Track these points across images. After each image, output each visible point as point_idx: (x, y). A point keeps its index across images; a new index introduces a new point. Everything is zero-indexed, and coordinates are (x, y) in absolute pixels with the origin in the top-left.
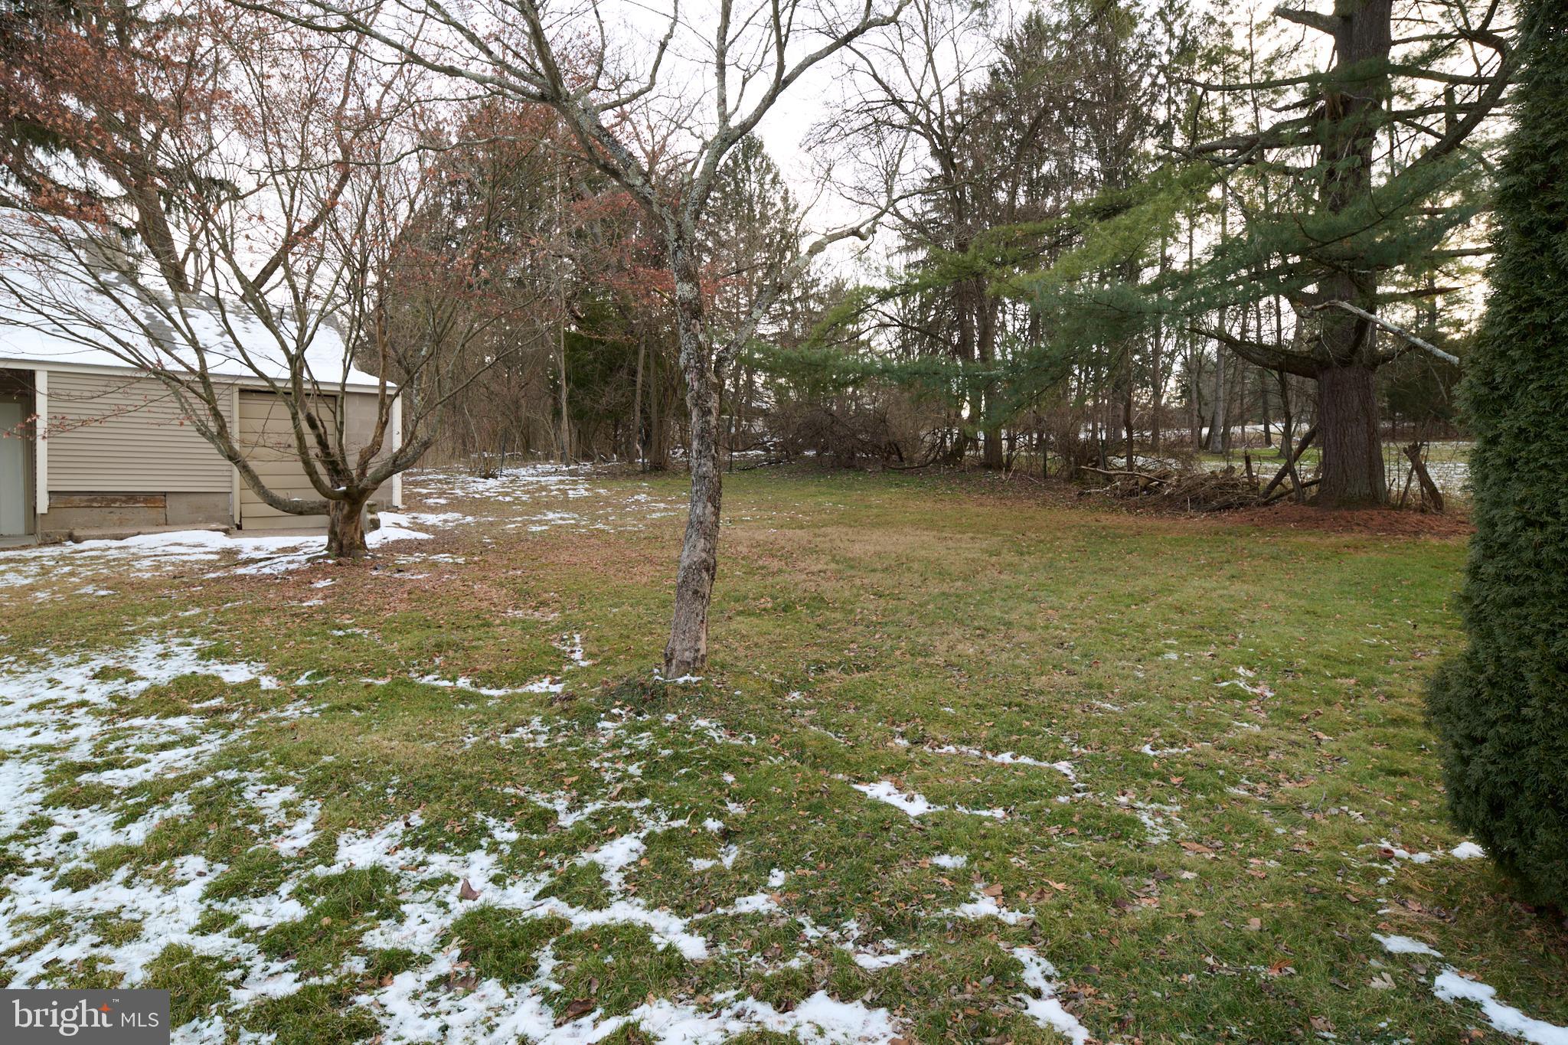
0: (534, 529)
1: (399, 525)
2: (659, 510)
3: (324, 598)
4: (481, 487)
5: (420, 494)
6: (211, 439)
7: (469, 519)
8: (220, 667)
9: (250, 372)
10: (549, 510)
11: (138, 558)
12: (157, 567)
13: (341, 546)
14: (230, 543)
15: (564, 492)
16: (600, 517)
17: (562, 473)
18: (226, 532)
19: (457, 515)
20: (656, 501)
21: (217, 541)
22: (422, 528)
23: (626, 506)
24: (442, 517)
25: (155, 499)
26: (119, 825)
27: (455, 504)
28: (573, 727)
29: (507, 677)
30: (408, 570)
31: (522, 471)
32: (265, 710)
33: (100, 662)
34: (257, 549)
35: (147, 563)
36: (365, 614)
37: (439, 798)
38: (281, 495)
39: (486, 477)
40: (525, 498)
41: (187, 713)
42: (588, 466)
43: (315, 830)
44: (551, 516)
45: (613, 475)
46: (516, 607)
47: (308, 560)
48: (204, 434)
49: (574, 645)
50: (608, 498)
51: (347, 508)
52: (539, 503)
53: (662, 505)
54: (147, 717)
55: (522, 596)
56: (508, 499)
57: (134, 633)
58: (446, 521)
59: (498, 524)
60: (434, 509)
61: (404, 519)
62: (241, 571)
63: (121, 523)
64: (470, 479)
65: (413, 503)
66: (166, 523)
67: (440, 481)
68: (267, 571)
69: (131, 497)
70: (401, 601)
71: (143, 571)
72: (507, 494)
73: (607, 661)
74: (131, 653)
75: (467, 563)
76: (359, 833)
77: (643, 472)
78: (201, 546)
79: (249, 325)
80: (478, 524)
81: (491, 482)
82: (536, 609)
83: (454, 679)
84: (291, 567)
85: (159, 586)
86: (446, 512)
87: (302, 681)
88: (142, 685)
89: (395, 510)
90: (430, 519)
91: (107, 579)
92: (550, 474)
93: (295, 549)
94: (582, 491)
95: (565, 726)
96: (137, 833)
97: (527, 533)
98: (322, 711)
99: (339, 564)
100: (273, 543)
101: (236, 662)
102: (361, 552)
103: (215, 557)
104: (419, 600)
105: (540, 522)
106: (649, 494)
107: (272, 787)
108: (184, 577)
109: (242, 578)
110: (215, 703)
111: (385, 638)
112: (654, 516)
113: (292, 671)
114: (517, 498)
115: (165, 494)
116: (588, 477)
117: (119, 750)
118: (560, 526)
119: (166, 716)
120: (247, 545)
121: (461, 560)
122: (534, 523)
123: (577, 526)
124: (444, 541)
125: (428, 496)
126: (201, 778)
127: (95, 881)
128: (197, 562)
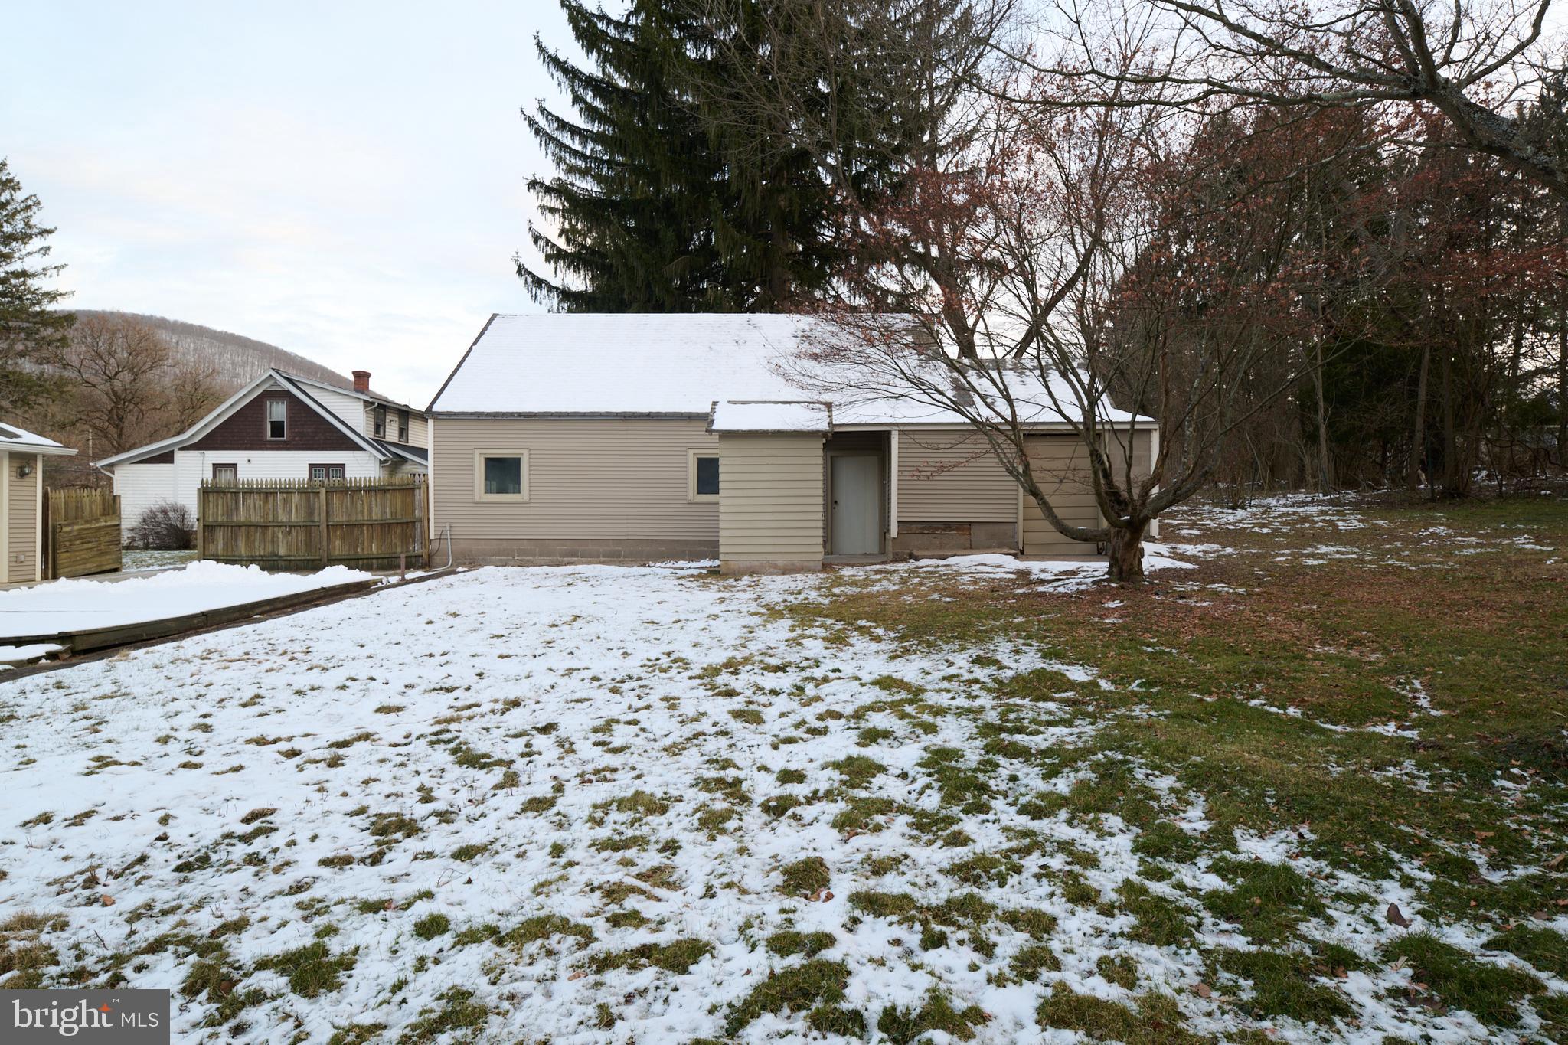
0: (1309, 562)
1: (1160, 555)
2: (1470, 545)
3: (1121, 617)
4: (1231, 519)
5: (1171, 525)
6: (1017, 477)
7: (1229, 550)
8: (1060, 666)
9: (1060, 419)
10: (1319, 543)
11: (960, 575)
12: (975, 582)
13: (1121, 571)
14: (1022, 565)
15: (1332, 523)
16: (1388, 551)
17: (1320, 503)
18: (1015, 556)
19: (1215, 546)
20: (1461, 535)
21: (1012, 563)
22: (1182, 557)
23: (1420, 540)
24: (1201, 547)
25: (963, 527)
26: (1047, 777)
27: (1208, 536)
28: (1460, 778)
29: (1343, 714)
30: (1190, 597)
31: (1272, 502)
32: (1116, 708)
33: (974, 651)
34: (1043, 571)
35: (967, 578)
36: (1165, 634)
37: (1325, 818)
38: (1070, 524)
39: (1234, 508)
40: (1285, 529)
41: (1052, 699)
42: (1351, 495)
43: (1206, 818)
44: (1324, 549)
45: (1388, 506)
46: (1323, 643)
47: (1094, 583)
48: (1011, 473)
49: (1416, 691)
50: (1392, 530)
51: (1128, 535)
52: (1303, 536)
53: (1473, 540)
54: (1023, 698)
55: (1328, 633)
56: (1265, 530)
57: (986, 632)
58: (1205, 552)
59: (1264, 556)
60: (1190, 540)
61: (1164, 549)
62: (1040, 589)
63: (942, 547)
64: (1218, 510)
65: (1169, 535)
66: (971, 548)
67: (1185, 512)
68: (1061, 590)
69: (948, 526)
70: (1195, 626)
71: (965, 583)
72: (1263, 526)
73: (1470, 714)
74: (992, 647)
75: (1250, 594)
76: (1252, 831)
77: (1433, 500)
78: (1001, 566)
79: (1025, 379)
80: (1241, 556)
81: (1240, 513)
82: (1349, 647)
83: (1283, 707)
84: (1082, 588)
85: (983, 597)
86: (1202, 543)
87: (1134, 686)
88: (1010, 673)
89: (1153, 540)
90: (1190, 549)
91: (944, 589)
92: (1306, 504)
93: (1074, 573)
94: (1353, 522)
95: (1449, 776)
96: (1062, 785)
97: (1303, 567)
98: (1167, 716)
99: (1122, 587)
100: (1057, 566)
101: (1072, 664)
102: (1139, 578)
103: (1013, 576)
104: (1212, 626)
105: (1313, 556)
106: (1449, 526)
107: (1157, 773)
108: (997, 590)
109: (1043, 595)
110: (1070, 694)
111: (1196, 658)
112: (1465, 552)
113: (1122, 678)
114: (1276, 530)
115: (970, 523)
116: (1357, 507)
117: (1017, 719)
118: (1340, 561)
119: (1037, 700)
120: (1035, 567)
121: (1242, 591)
122: (1307, 556)
123: (1360, 560)
124: (1208, 571)
125: (1179, 527)
126: (1095, 754)
127: (1046, 816)
128: (1001, 580)
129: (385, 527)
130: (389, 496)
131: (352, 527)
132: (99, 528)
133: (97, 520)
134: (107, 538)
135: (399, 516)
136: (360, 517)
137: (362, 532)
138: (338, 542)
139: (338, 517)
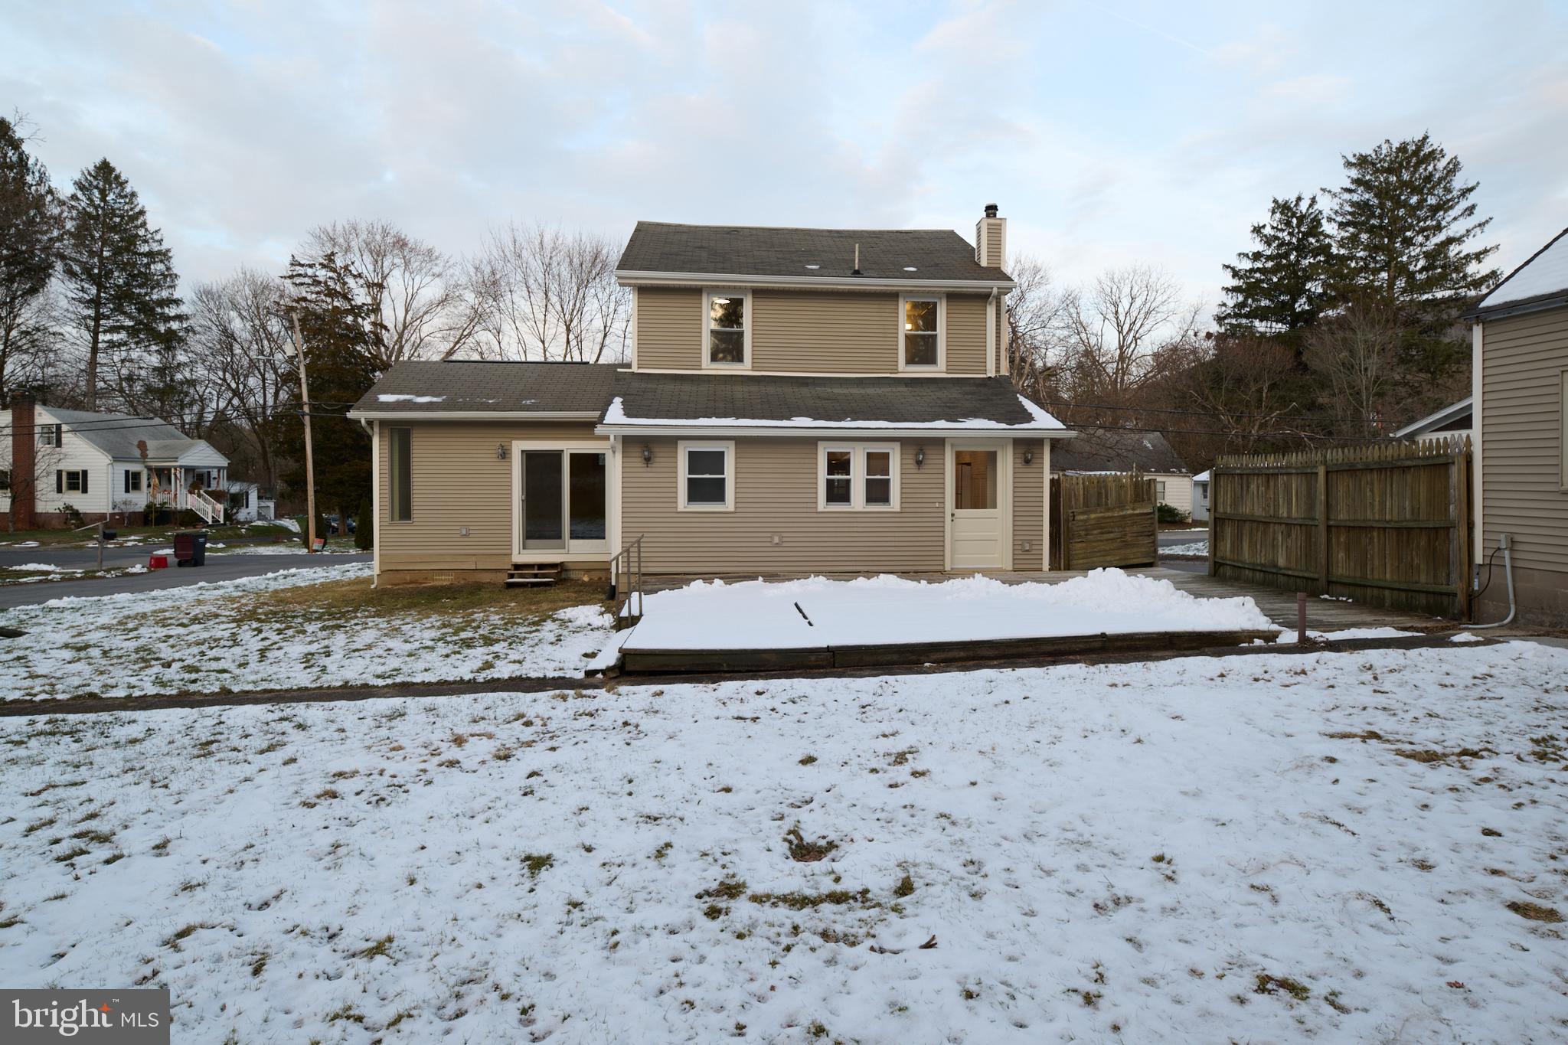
129: (1403, 533)
130: (1409, 477)
131: (1358, 530)
132: (1124, 517)
133: (1122, 507)
134: (1135, 528)
135: (1423, 516)
136: (1369, 516)
137: (1372, 538)
138: (1341, 555)
139: (1342, 515)
